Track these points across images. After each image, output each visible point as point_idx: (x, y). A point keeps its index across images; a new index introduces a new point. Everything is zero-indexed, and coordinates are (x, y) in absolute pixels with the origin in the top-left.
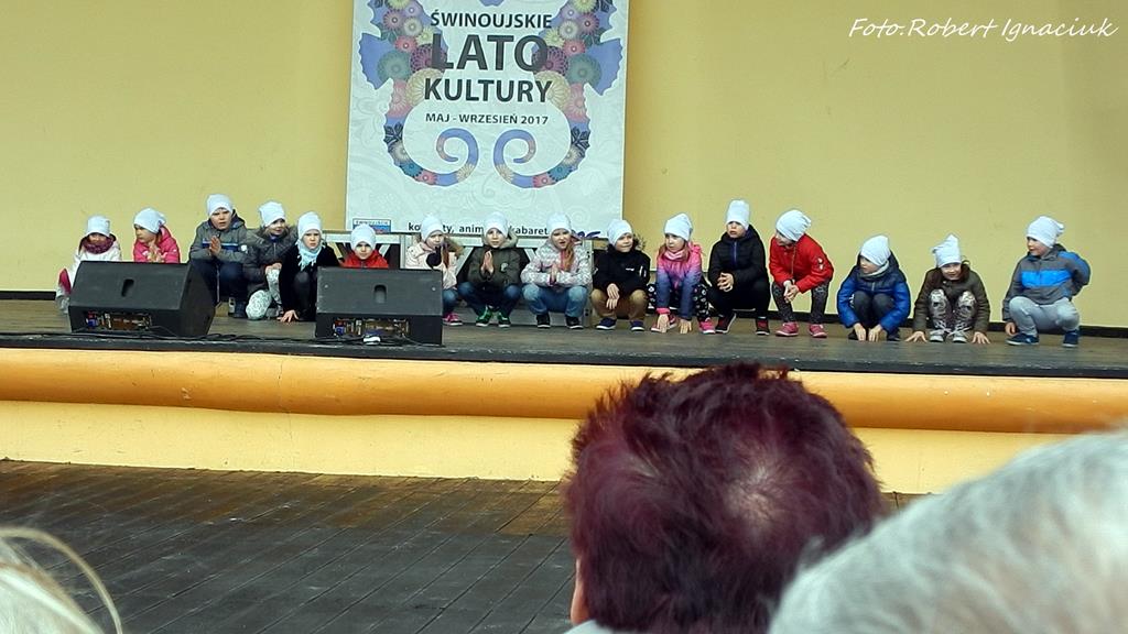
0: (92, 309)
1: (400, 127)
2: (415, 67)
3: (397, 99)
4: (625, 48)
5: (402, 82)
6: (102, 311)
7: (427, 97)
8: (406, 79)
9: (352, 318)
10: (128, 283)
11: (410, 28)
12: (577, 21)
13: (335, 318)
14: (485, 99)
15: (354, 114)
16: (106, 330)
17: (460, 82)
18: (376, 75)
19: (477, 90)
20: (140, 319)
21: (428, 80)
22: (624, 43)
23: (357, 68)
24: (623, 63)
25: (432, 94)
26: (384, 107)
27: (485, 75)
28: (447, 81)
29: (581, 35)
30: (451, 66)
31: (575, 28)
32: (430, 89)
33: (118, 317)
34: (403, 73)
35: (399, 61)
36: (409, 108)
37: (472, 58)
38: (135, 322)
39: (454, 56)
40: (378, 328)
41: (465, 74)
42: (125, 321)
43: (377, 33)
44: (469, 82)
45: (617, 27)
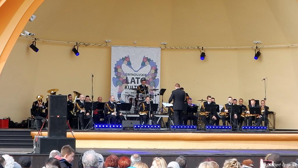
1: (120, 95)
2: (123, 83)
3: (120, 89)
4: (160, 80)
5: (121, 86)
7: (125, 89)
11: (122, 76)
12: (151, 75)
15: (112, 92)
18: (116, 85)
21: (125, 86)
22: (159, 79)
23: (112, 83)
24: (159, 83)
26: (117, 91)
27: (135, 85)
28: (129, 86)
29: (152, 78)
30: (129, 83)
31: (151, 76)
34: (121, 84)
35: (120, 82)
36: (122, 91)
37: (133, 82)
39: (130, 81)
41: (132, 85)
43: (116, 77)
45: (158, 76)
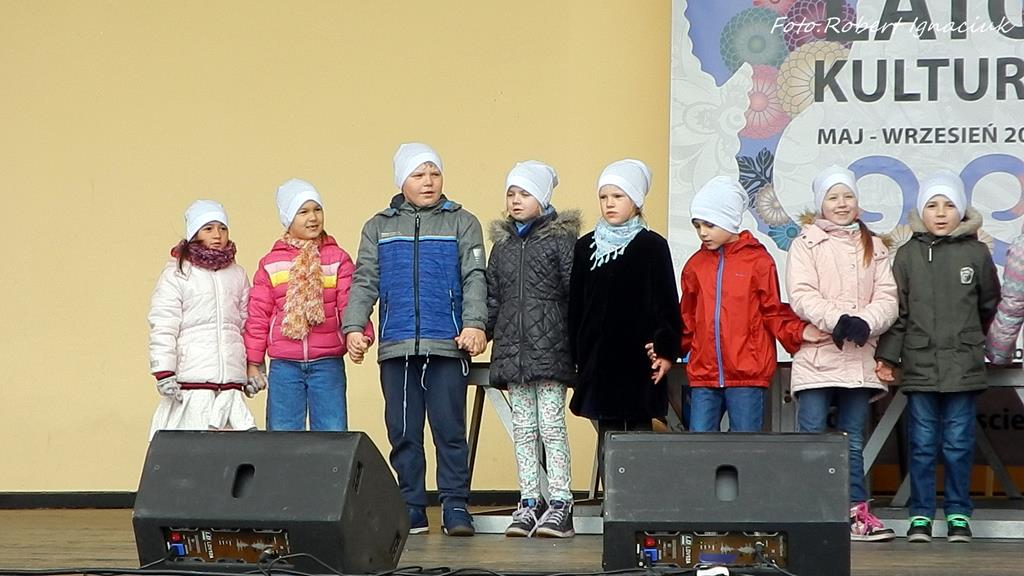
0: (178, 523)
1: (767, 158)
2: (794, 39)
3: (759, 102)
5: (768, 70)
6: (197, 527)
7: (819, 97)
8: (777, 62)
9: (674, 530)
10: (245, 471)
13: (642, 533)
14: (933, 96)
15: (680, 136)
16: (204, 562)
17: (882, 64)
18: (719, 58)
19: (916, 80)
20: (268, 539)
21: (820, 65)
23: (682, 46)
25: (828, 92)
26: (734, 119)
27: (932, 50)
28: (857, 65)
30: (863, 34)
32: (824, 81)
33: (226, 536)
34: (770, 52)
36: (784, 119)
37: (907, 17)
38: (259, 546)
39: (868, 15)
40: (724, 549)
41: (890, 51)
42: (241, 545)
44: (899, 65)
